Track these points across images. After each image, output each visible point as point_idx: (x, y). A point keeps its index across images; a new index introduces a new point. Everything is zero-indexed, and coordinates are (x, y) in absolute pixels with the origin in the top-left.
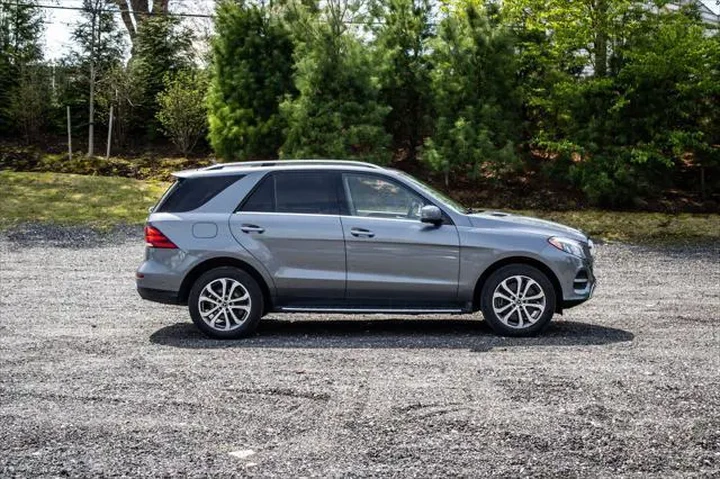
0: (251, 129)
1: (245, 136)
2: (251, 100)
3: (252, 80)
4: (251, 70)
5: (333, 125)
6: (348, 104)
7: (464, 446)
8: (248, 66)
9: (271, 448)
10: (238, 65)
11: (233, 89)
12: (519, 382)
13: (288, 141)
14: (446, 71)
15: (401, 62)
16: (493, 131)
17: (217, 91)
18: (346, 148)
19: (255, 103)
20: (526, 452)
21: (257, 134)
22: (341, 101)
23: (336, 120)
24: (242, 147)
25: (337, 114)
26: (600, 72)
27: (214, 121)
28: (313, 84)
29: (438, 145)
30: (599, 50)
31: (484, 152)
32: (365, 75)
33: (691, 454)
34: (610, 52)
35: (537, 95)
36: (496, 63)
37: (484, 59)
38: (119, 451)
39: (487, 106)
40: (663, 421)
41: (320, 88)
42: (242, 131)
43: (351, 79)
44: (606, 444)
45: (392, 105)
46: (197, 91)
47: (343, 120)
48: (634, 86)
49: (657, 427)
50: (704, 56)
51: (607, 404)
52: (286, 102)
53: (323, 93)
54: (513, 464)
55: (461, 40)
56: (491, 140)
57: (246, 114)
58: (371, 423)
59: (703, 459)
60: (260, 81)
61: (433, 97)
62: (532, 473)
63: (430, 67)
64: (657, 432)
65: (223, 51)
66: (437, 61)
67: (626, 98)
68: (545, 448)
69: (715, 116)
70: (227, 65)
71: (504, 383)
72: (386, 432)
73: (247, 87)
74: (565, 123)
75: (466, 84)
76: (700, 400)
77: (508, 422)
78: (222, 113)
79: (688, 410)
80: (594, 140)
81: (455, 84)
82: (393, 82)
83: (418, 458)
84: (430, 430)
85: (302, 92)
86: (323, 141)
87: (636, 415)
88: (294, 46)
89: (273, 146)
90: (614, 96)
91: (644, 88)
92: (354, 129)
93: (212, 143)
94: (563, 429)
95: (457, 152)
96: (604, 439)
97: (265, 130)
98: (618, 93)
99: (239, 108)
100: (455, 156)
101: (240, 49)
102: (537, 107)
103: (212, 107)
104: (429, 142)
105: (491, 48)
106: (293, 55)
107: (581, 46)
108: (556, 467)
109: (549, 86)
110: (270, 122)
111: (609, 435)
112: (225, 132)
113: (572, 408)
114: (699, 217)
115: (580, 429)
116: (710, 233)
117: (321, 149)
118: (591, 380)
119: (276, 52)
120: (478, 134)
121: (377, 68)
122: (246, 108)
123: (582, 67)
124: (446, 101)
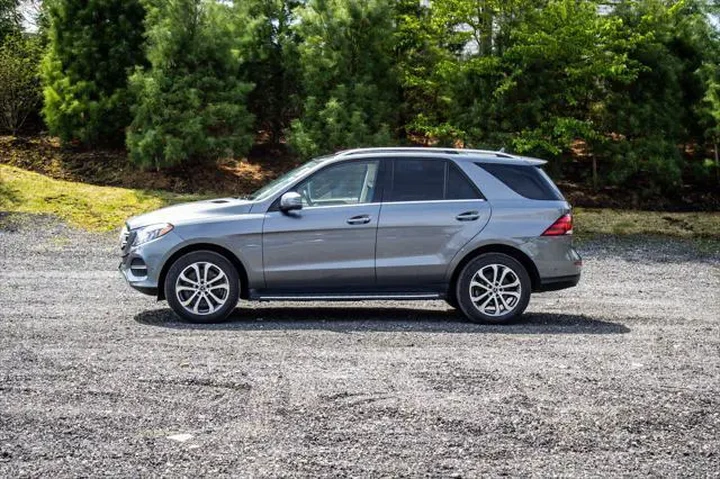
0: (94, 104)
1: (86, 112)
2: (93, 72)
3: (94, 49)
4: (94, 37)
5: (189, 102)
6: (205, 79)
7: (398, 430)
8: (91, 33)
9: (209, 432)
10: (79, 30)
11: (73, 58)
12: (438, 374)
13: (137, 120)
14: (317, 45)
15: (265, 32)
16: (368, 114)
17: (54, 60)
18: (203, 129)
19: (98, 75)
20: (461, 436)
21: (101, 110)
22: (198, 75)
23: (192, 96)
24: (84, 125)
25: (193, 90)
26: (485, 50)
27: (51, 95)
28: (167, 55)
29: (308, 127)
30: (484, 24)
31: (357, 135)
32: (225, 47)
33: (618, 437)
34: (496, 28)
35: (416, 74)
36: (372, 37)
37: (359, 33)
38: (51, 436)
39: (359, 86)
40: (587, 409)
41: (175, 61)
42: (83, 106)
43: (210, 51)
44: (537, 428)
45: (254, 82)
46: (28, 60)
47: (200, 97)
48: (521, 67)
49: (581, 414)
50: (598, 36)
51: (530, 394)
52: (135, 76)
53: (178, 67)
54: (451, 446)
55: (334, 10)
56: (365, 123)
57: (87, 87)
58: (302, 411)
59: (630, 441)
60: (104, 50)
61: (302, 73)
62: (470, 454)
63: (298, 39)
64: (583, 418)
65: (62, 14)
66: (307, 34)
67: (513, 80)
68: (478, 432)
69: (608, 101)
70: (65, 30)
71: (423, 376)
72: (317, 419)
73: (89, 56)
74: (446, 106)
75: (339, 60)
76: (619, 390)
77: (437, 409)
78: (59, 85)
79: (610, 399)
80: (478, 125)
81: (328, 60)
82: (257, 55)
83: (357, 441)
84: (362, 416)
85: (154, 64)
86: (177, 120)
87: (558, 404)
88: (144, 12)
89: (117, 125)
90: (501, 77)
91: (532, 69)
92: (211, 107)
93: (47, 119)
94: (492, 415)
95: (328, 136)
96: (535, 423)
97: (109, 106)
98: (505, 74)
99: (80, 80)
100: (325, 141)
101: (82, 12)
102: (414, 87)
103: (47, 77)
104: (297, 124)
105: (368, 20)
106: (143, 21)
107: (465, 20)
108: (492, 448)
109: (429, 64)
110: (114, 97)
111: (538, 420)
112: (63, 106)
113: (497, 398)
114: (591, 212)
115: (510, 415)
116: (603, 230)
117: (175, 129)
118: (508, 372)
119: (121, 17)
120: (351, 116)
121: (238, 39)
122: (88, 81)
123: (464, 44)
124: (316, 78)
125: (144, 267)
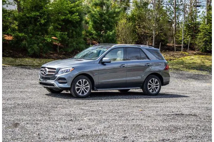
125: (66, 81)
